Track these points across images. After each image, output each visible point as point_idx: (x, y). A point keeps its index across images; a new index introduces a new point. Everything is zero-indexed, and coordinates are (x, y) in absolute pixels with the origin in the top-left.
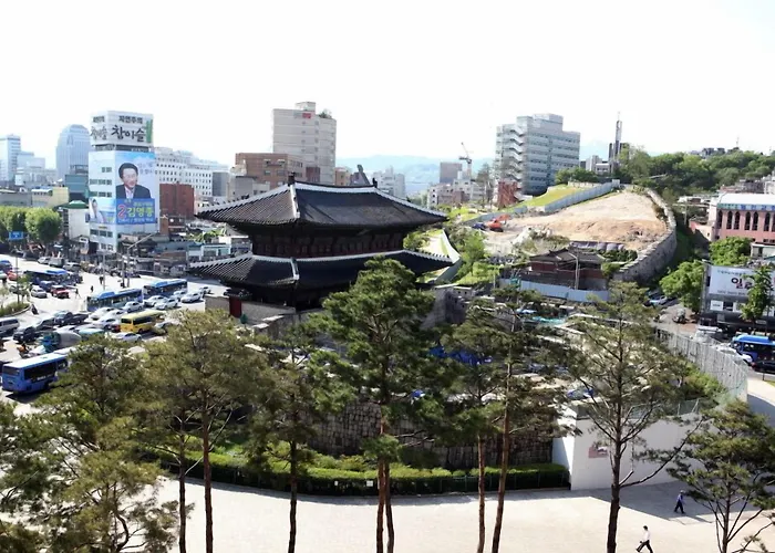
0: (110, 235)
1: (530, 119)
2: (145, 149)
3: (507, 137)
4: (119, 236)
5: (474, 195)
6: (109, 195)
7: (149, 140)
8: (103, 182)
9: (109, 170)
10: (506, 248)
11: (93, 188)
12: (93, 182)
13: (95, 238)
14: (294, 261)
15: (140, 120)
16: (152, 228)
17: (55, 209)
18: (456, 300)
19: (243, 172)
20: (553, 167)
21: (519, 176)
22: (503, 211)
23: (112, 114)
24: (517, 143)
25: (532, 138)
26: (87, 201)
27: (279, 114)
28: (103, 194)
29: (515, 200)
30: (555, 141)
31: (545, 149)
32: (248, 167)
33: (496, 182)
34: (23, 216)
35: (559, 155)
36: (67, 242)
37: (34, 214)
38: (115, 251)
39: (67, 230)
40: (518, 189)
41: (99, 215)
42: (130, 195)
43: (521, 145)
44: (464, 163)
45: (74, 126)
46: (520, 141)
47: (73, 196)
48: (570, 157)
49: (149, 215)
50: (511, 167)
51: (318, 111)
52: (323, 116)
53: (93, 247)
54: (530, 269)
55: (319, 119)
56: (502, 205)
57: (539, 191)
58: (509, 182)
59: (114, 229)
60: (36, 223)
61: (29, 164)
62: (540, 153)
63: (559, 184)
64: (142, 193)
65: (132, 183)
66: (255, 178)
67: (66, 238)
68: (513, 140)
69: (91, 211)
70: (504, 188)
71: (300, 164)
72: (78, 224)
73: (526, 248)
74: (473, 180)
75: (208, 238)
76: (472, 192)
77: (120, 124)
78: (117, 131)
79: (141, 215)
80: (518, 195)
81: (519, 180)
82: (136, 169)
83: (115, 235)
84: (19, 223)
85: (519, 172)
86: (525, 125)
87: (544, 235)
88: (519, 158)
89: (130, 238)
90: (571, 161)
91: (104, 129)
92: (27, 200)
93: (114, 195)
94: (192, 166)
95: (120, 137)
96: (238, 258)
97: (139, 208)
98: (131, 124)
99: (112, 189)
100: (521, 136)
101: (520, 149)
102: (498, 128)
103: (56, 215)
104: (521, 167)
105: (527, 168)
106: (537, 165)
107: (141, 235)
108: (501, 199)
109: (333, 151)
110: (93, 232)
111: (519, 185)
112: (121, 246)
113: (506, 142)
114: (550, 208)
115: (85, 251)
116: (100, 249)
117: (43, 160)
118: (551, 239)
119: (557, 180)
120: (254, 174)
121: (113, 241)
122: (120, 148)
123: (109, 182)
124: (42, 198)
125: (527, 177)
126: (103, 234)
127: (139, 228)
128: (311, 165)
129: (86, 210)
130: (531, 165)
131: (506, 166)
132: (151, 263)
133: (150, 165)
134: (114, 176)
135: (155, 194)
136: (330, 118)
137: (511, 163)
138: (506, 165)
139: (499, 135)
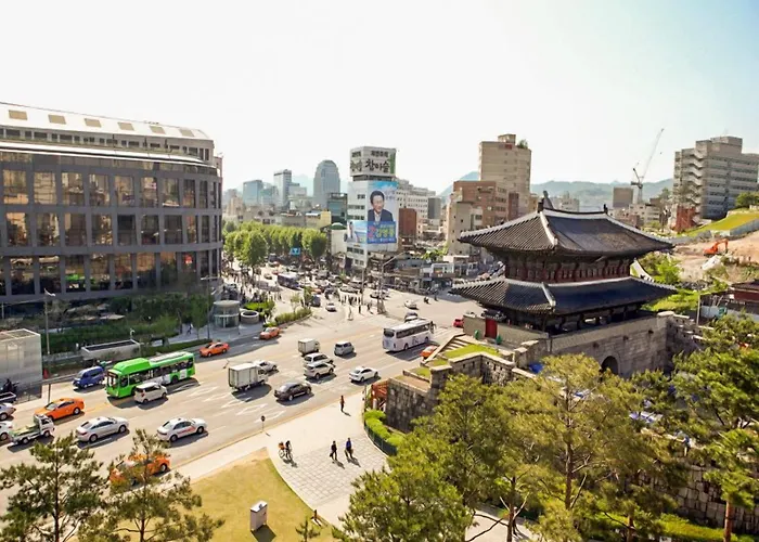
0: (362, 252)
1: (709, 143)
2: (388, 179)
3: (687, 161)
4: (369, 254)
5: (649, 219)
6: (362, 218)
7: (393, 172)
8: (358, 207)
9: (363, 197)
10: (697, 274)
11: (350, 212)
12: (351, 207)
13: (350, 255)
14: (547, 287)
15: (386, 154)
16: (393, 247)
17: (322, 230)
18: (677, 329)
19: (460, 198)
20: (732, 191)
21: (698, 201)
22: (683, 235)
23: (366, 148)
24: (696, 167)
25: (710, 161)
26: (345, 223)
27: (486, 146)
28: (357, 218)
29: (693, 224)
30: (734, 164)
31: (724, 173)
32: (464, 193)
33: (675, 207)
34: (300, 236)
35: (737, 179)
36: (330, 258)
37: (309, 233)
38: (365, 266)
39: (330, 247)
40: (697, 214)
41: (354, 235)
42: (377, 218)
43: (700, 169)
44: (636, 188)
45: (327, 162)
46: (699, 165)
47: (334, 219)
48: (748, 180)
49: (392, 235)
50: (691, 191)
51: (517, 143)
52: (521, 146)
53: (349, 261)
54: (732, 296)
55: (517, 149)
56: (680, 229)
57: (718, 216)
58: (688, 206)
59: (365, 247)
60: (310, 241)
61: (296, 193)
62: (719, 177)
63: (739, 207)
64: (386, 216)
65: (380, 208)
66: (472, 203)
67: (329, 254)
68: (692, 165)
69: (348, 231)
70: (682, 212)
71: (504, 191)
72: (339, 243)
73: (717, 274)
74: (647, 205)
75: (433, 257)
76: (646, 216)
77: (372, 158)
78: (370, 165)
79: (385, 236)
80: (696, 219)
81: (697, 205)
82: (383, 196)
83: (366, 253)
84: (297, 241)
85: (697, 196)
86: (704, 149)
87: (737, 262)
88: (698, 182)
89: (378, 256)
90: (749, 184)
91: (360, 162)
92: (301, 221)
93: (366, 218)
94: (413, 193)
95: (372, 169)
96: (492, 282)
97: (384, 230)
98: (380, 158)
99: (365, 213)
100: (700, 160)
101: (699, 174)
102: (677, 153)
103: (324, 235)
104: (700, 191)
105: (706, 192)
106: (715, 189)
107: (385, 253)
108: (679, 222)
109: (528, 180)
110: (349, 249)
111: (698, 209)
112: (370, 263)
113: (684, 166)
114: (736, 232)
115: (342, 266)
116: (354, 264)
117: (305, 189)
118: (744, 265)
119: (738, 204)
120: (470, 199)
121: (364, 258)
122: (372, 178)
123: (363, 207)
124: (313, 221)
125: (705, 201)
126: (357, 251)
127: (382, 247)
128: (512, 191)
129: (344, 231)
130: (710, 189)
131: (685, 191)
132: (394, 277)
133: (393, 192)
134: (366, 202)
135: (396, 218)
136: (526, 148)
137: (691, 187)
138: (685, 189)
139: (677, 160)
